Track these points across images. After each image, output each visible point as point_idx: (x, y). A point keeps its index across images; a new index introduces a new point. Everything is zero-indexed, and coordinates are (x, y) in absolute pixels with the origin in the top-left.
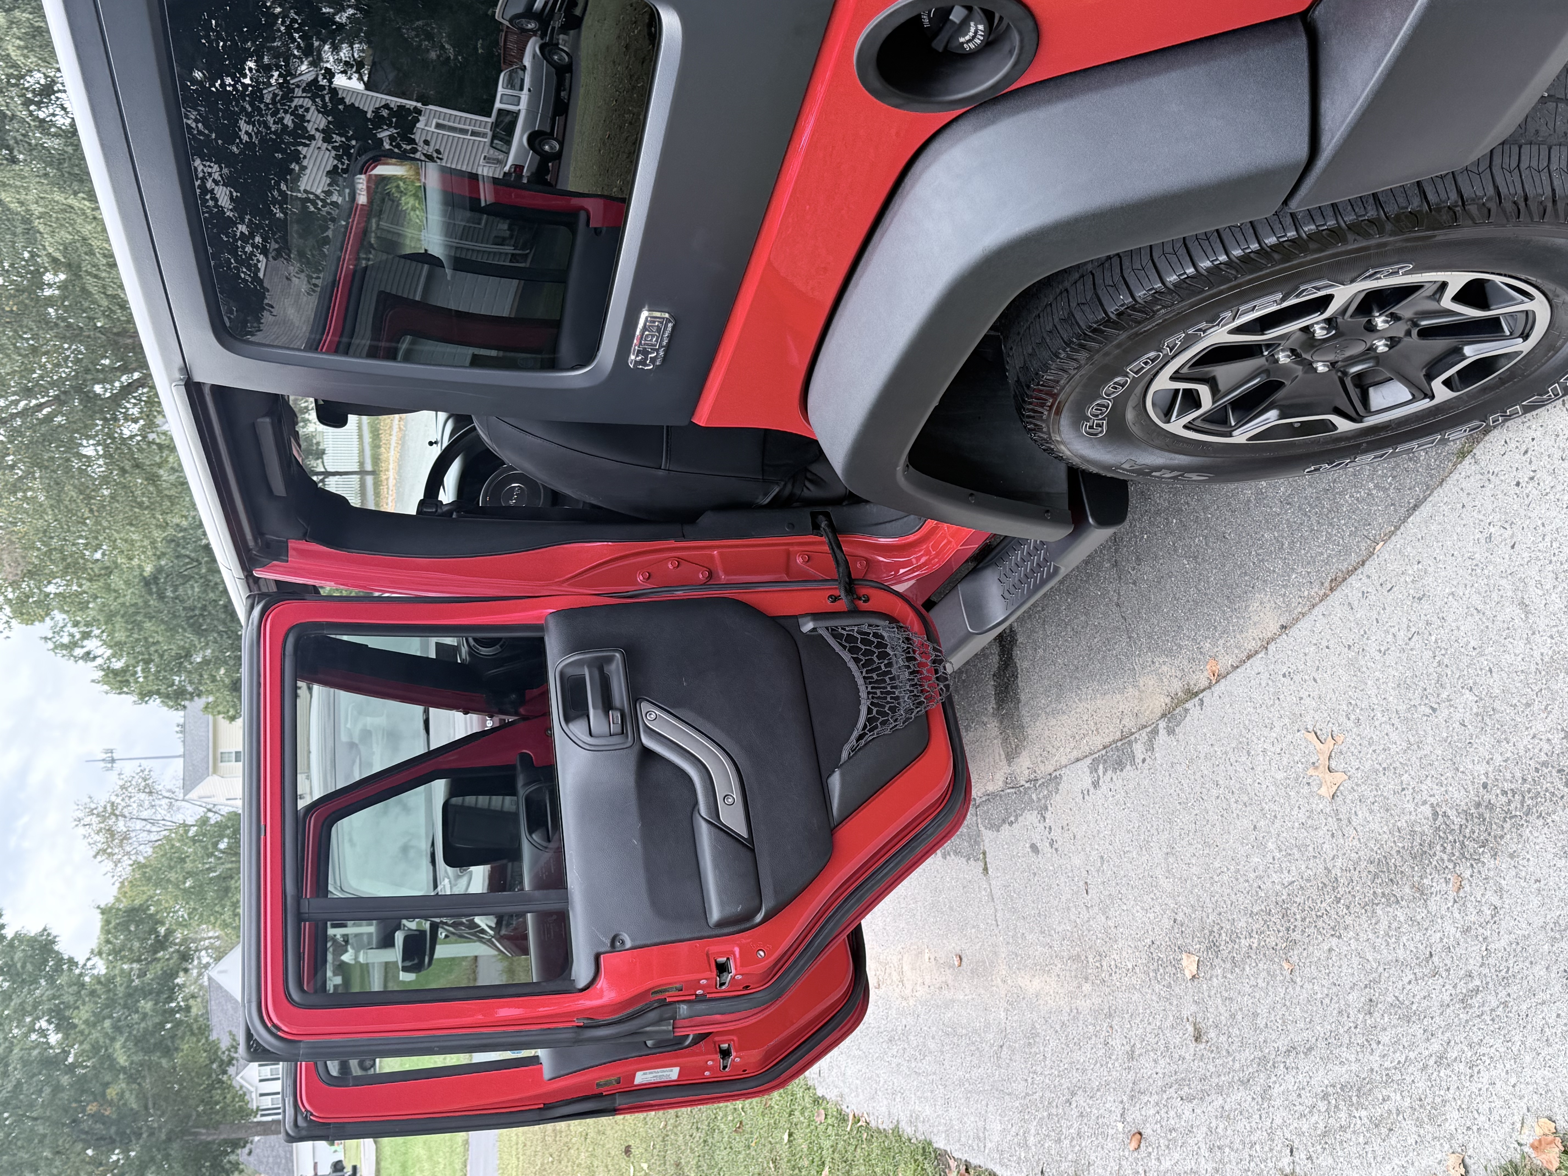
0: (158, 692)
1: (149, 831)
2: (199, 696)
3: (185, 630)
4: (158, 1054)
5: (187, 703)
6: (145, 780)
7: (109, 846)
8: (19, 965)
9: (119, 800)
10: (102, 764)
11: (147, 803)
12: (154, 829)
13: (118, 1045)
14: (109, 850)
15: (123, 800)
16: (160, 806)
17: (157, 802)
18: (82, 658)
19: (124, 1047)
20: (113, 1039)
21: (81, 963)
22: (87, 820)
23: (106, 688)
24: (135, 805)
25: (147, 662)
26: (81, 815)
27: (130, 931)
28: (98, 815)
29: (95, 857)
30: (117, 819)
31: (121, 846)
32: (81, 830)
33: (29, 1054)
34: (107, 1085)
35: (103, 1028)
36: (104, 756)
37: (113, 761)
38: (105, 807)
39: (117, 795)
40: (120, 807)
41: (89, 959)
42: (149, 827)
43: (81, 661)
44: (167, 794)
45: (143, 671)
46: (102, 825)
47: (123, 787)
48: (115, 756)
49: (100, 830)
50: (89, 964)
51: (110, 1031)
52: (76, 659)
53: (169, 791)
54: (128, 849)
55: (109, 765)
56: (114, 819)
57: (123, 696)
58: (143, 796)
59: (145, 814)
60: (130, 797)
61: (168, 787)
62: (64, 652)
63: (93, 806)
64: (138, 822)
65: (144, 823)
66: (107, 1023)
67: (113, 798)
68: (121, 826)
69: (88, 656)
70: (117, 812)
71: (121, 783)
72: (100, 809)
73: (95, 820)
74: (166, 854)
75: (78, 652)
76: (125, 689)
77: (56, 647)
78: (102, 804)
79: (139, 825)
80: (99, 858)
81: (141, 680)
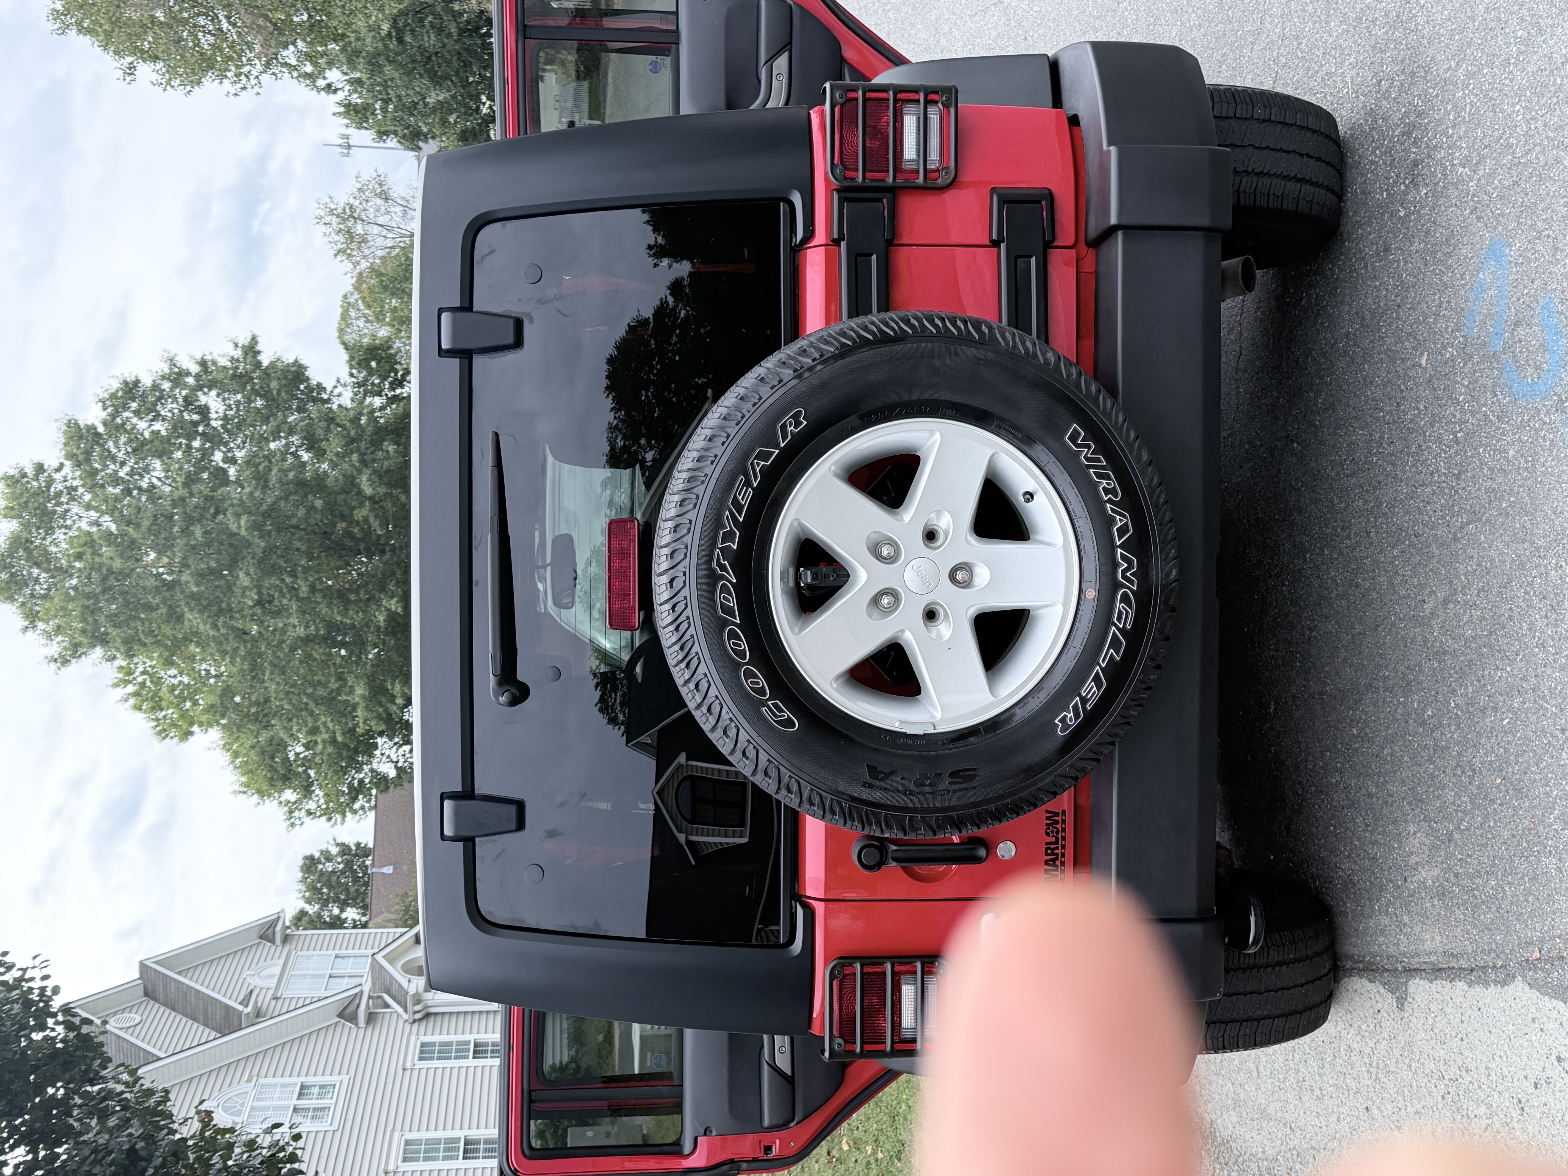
0: (395, 133)
1: (385, 237)
2: (433, 138)
3: (421, 76)
4: (400, 490)
5: (421, 144)
6: (381, 185)
7: (348, 248)
8: (275, 392)
9: (356, 203)
10: (339, 150)
11: (383, 208)
12: (390, 235)
13: (364, 478)
14: (349, 251)
15: (361, 204)
16: (395, 213)
17: (392, 209)
18: (323, 89)
19: (369, 480)
20: (360, 472)
21: (329, 389)
22: (328, 219)
23: (347, 121)
24: (372, 210)
25: (386, 102)
26: (322, 214)
27: (371, 368)
28: (338, 216)
29: (336, 255)
30: (356, 223)
31: (359, 248)
32: (323, 228)
33: (286, 476)
34: (354, 508)
35: (351, 461)
36: (341, 141)
37: (349, 147)
38: (344, 209)
39: (355, 198)
40: (358, 211)
41: (335, 387)
42: (385, 232)
43: (323, 93)
44: (402, 203)
45: (381, 109)
46: (342, 226)
47: (360, 190)
48: (352, 142)
49: (340, 231)
50: (336, 392)
51: (357, 464)
52: (319, 90)
53: (403, 198)
54: (367, 252)
55: (346, 151)
56: (353, 221)
57: (363, 131)
58: (379, 201)
59: (381, 220)
60: (367, 201)
61: (402, 195)
62: (308, 82)
63: (333, 206)
64: (375, 226)
65: (380, 229)
66: (355, 457)
67: (352, 201)
68: (359, 229)
69: (329, 89)
70: (356, 215)
71: (359, 186)
72: (340, 211)
73: (334, 220)
74: (402, 265)
75: (321, 83)
76: (365, 125)
77: (299, 76)
78: (342, 205)
79: (376, 230)
80: (339, 258)
81: (380, 117)
